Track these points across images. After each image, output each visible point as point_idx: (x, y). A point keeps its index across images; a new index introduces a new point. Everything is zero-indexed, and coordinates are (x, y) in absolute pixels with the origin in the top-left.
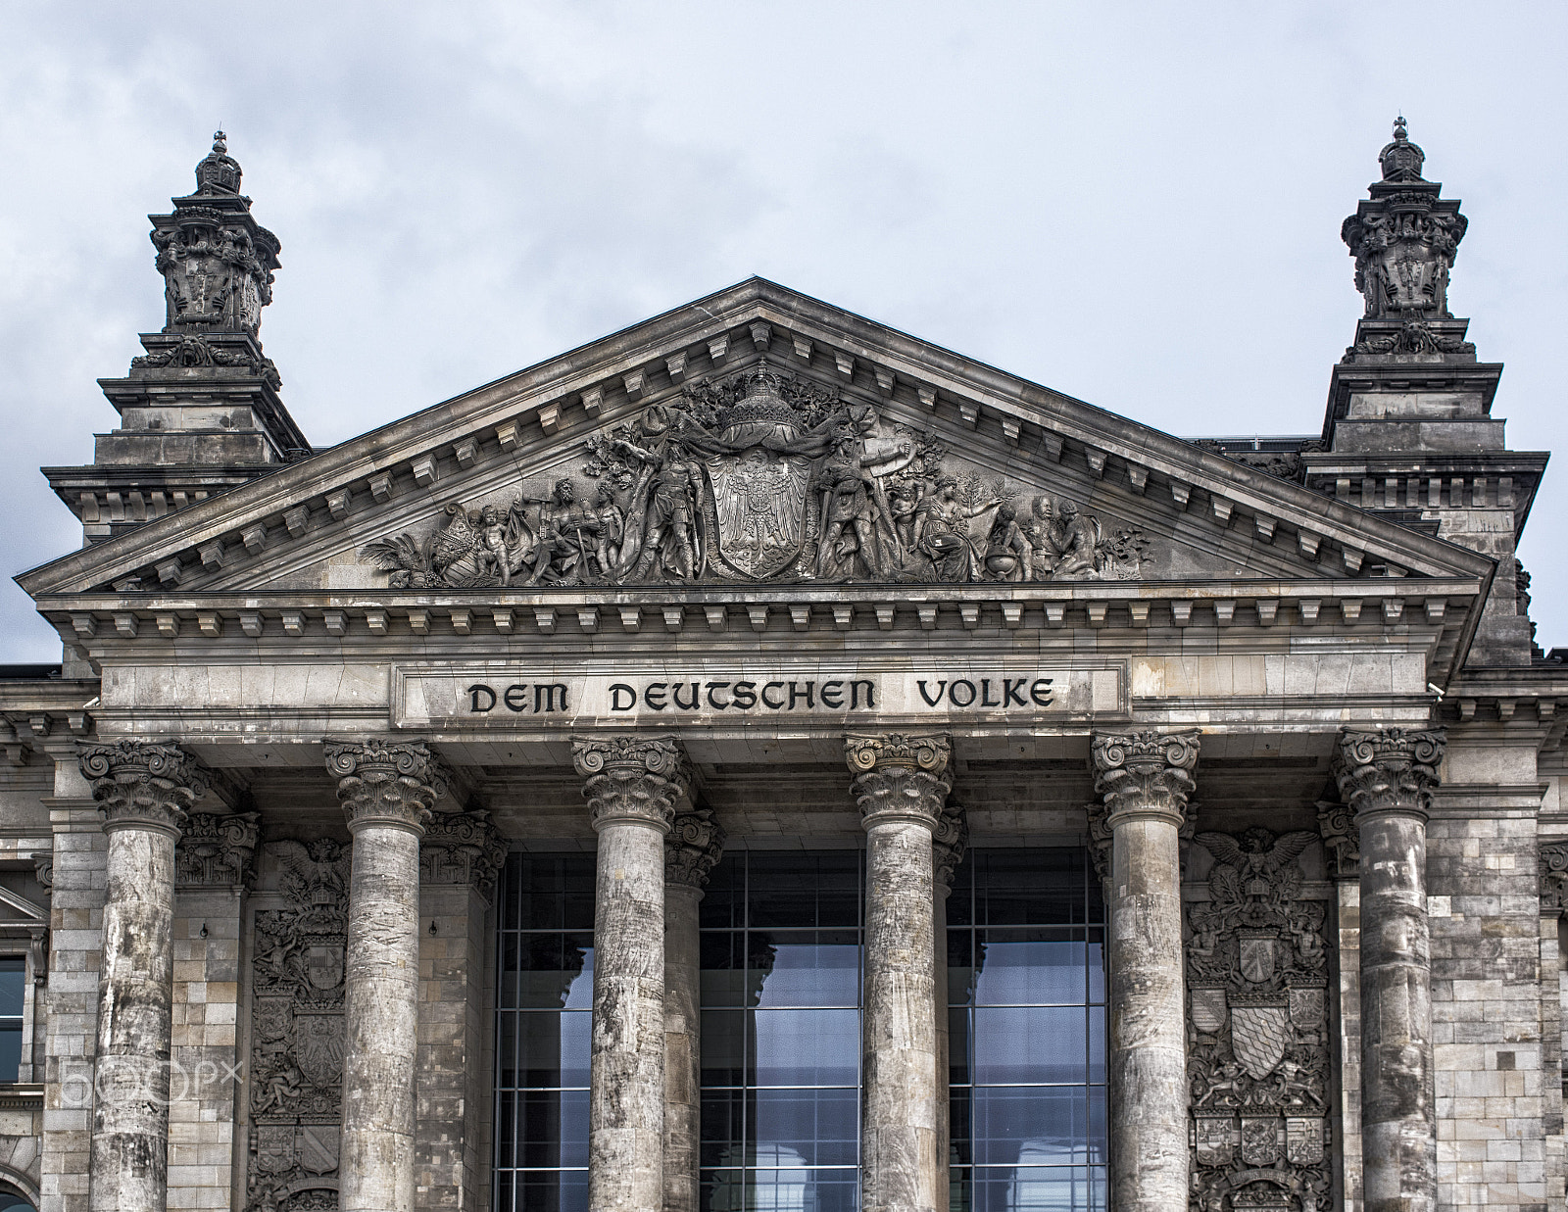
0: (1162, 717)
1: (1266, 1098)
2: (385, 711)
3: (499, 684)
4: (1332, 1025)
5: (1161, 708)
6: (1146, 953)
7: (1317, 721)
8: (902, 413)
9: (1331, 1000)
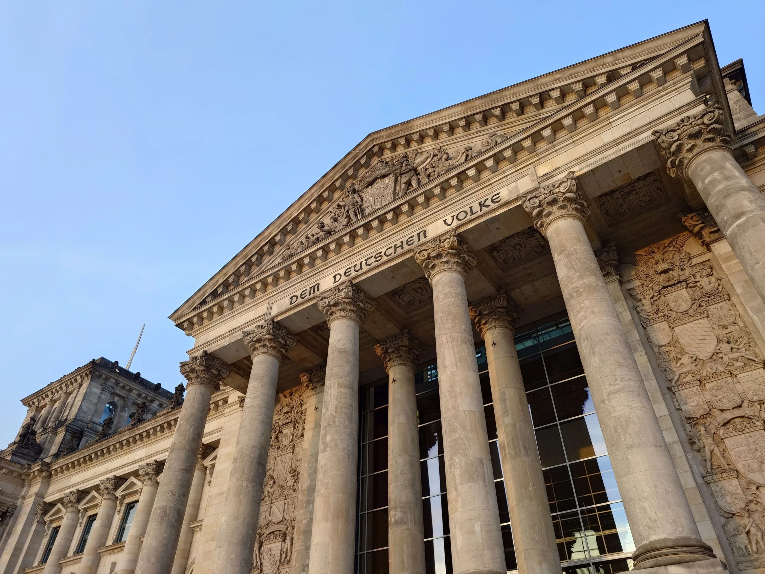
0: (554, 179)
1: (716, 367)
2: (264, 316)
3: (298, 293)
4: (743, 317)
5: (552, 177)
6: (575, 277)
7: (638, 141)
9: (731, 305)
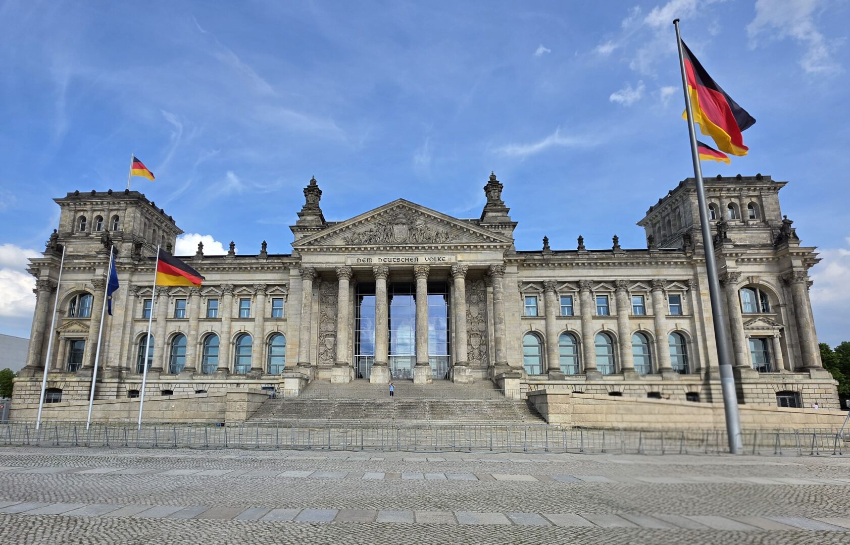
0: (462, 263)
1: (476, 320)
2: (345, 263)
3: (362, 259)
4: (486, 309)
8: (422, 218)
9: (486, 305)
